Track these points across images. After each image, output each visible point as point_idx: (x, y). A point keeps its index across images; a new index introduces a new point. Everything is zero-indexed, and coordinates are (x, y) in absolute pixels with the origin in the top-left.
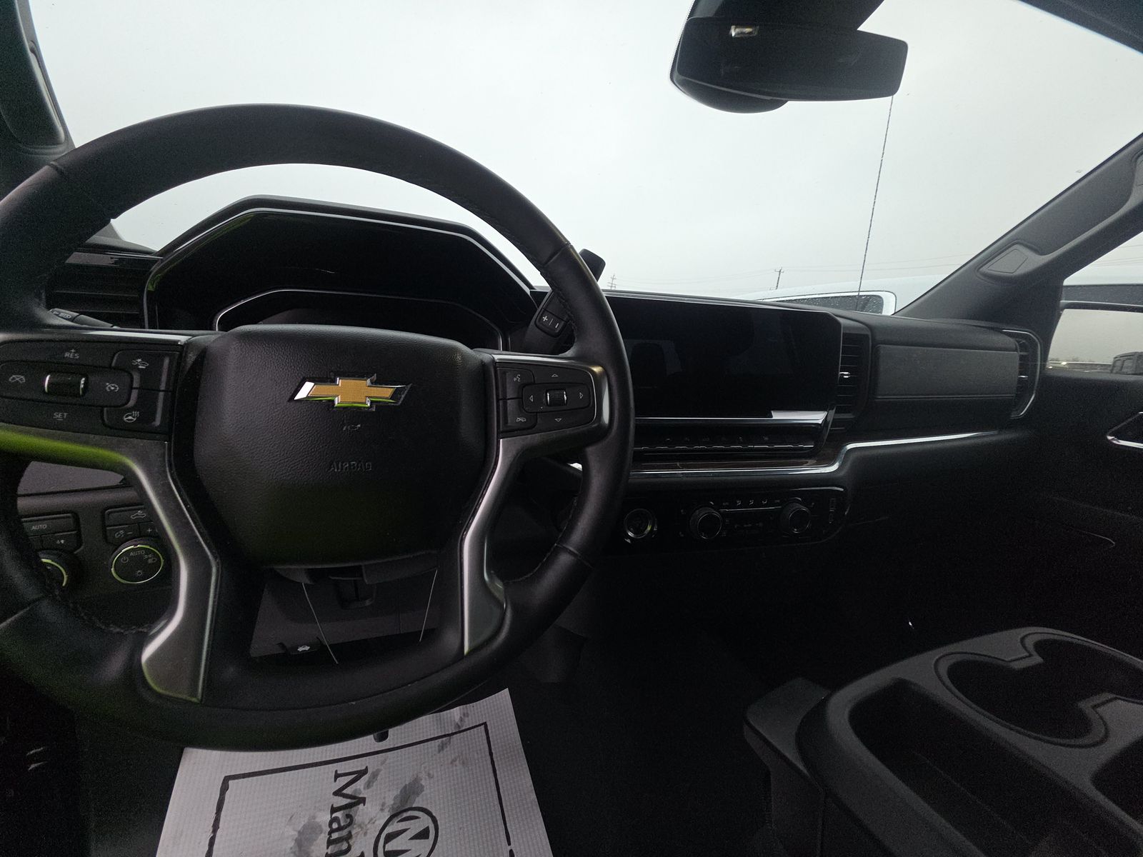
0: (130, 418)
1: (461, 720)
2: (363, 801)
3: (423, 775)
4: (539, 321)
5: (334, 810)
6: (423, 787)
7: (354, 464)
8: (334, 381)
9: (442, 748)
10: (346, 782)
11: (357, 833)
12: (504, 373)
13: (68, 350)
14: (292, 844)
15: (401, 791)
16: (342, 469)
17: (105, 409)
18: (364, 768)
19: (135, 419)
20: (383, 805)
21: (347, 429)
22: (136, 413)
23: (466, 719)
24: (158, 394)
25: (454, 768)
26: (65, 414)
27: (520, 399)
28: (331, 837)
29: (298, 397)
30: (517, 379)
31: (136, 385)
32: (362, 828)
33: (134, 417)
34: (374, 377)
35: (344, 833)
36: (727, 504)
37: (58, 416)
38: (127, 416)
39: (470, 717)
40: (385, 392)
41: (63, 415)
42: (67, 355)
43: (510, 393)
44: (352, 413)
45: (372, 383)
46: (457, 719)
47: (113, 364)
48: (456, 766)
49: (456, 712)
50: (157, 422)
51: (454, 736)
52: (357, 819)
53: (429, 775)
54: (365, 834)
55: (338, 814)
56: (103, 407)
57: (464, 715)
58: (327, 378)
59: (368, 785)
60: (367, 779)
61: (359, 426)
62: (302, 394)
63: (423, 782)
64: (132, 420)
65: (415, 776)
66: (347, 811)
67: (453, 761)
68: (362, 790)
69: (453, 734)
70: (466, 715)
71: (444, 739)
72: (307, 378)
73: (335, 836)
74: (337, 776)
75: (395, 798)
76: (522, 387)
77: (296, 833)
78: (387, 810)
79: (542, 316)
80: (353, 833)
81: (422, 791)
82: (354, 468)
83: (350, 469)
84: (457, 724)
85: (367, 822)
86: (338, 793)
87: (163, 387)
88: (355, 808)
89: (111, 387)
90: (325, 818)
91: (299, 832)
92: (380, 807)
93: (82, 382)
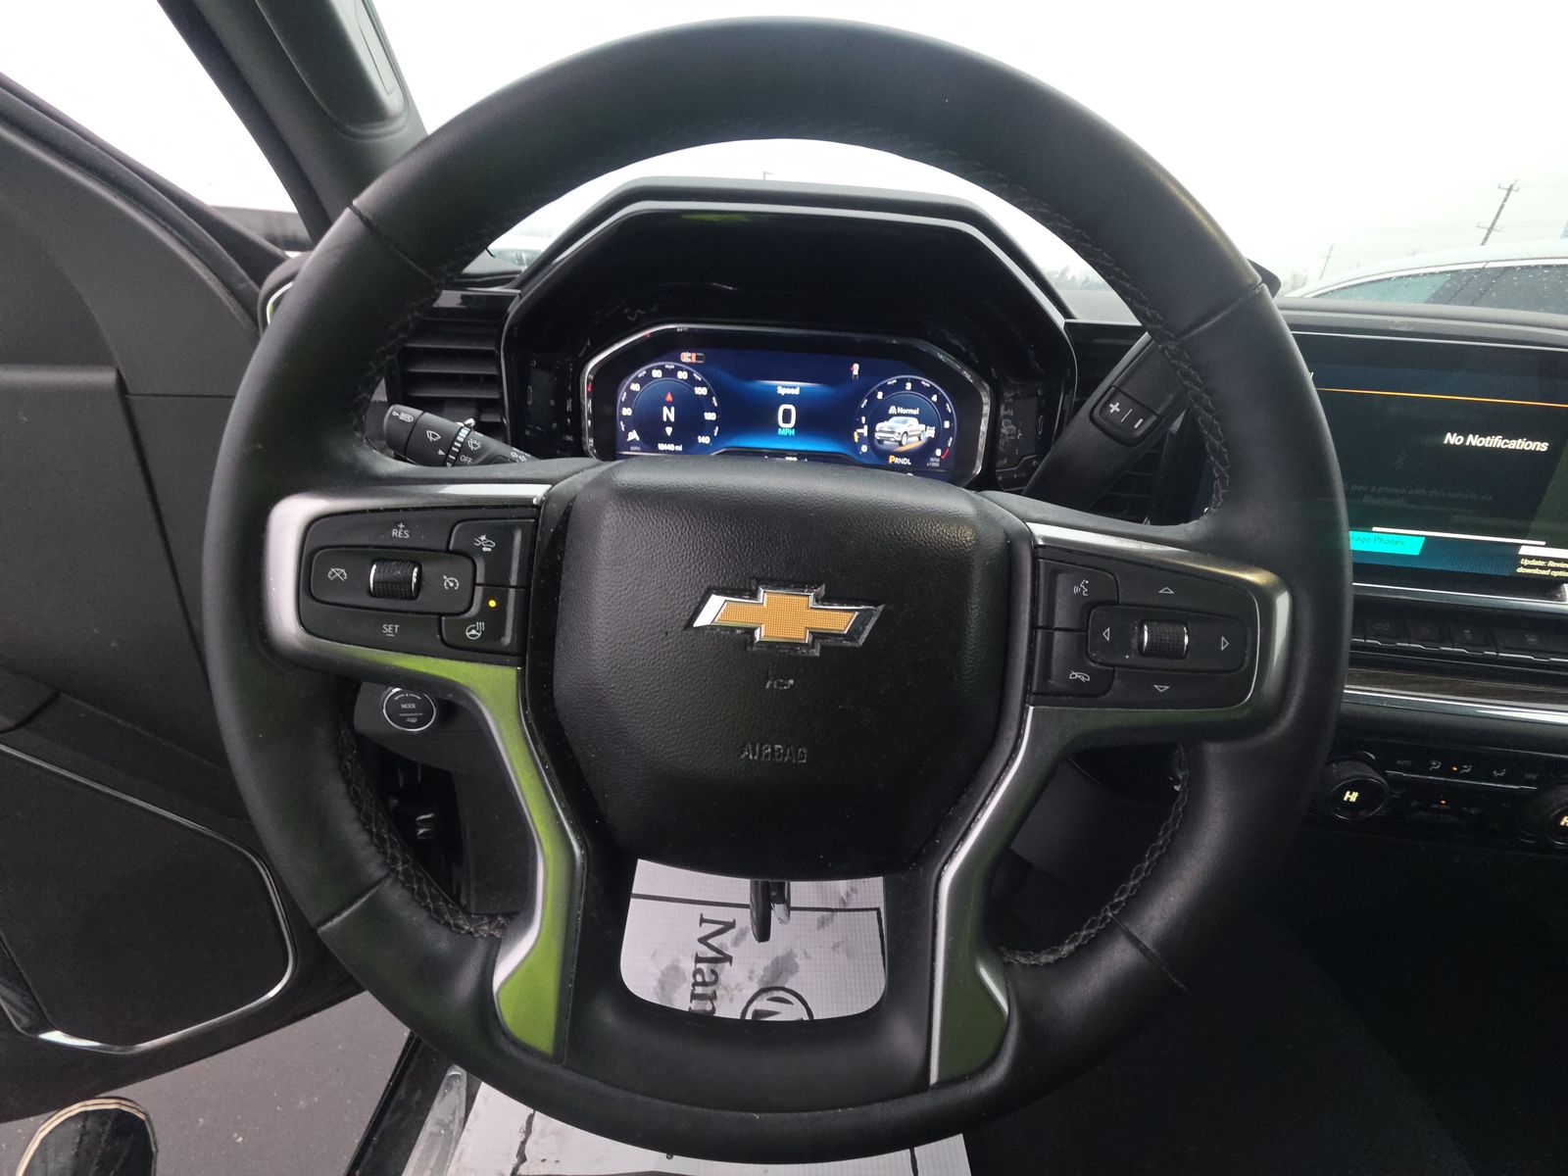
0: (474, 632)
1: (848, 895)
2: (729, 959)
3: (798, 951)
4: (1101, 411)
5: (698, 960)
6: (797, 966)
7: (779, 749)
8: (754, 595)
9: (822, 924)
10: (713, 931)
11: (723, 996)
12: (1054, 574)
13: (395, 525)
14: (655, 984)
15: (772, 962)
16: (761, 755)
17: (443, 618)
18: (731, 920)
19: (479, 635)
20: (752, 972)
21: (771, 686)
22: (481, 625)
23: (854, 896)
24: (507, 591)
25: (837, 956)
26: (397, 626)
27: (1082, 632)
28: (694, 989)
29: (699, 622)
30: (1081, 588)
31: (480, 579)
32: (728, 992)
33: (478, 631)
34: (822, 590)
35: (709, 990)
36: (1407, 762)
37: (388, 630)
38: (469, 631)
39: (859, 895)
40: (839, 619)
41: (394, 628)
42: (394, 533)
43: (1061, 618)
44: (783, 655)
45: (817, 601)
46: (843, 894)
47: (451, 547)
48: (839, 953)
49: (842, 886)
50: (507, 640)
51: (839, 913)
52: (722, 978)
53: (806, 954)
54: (731, 1000)
55: (703, 966)
56: (441, 615)
57: (852, 890)
58: (745, 590)
59: (736, 942)
60: (734, 935)
61: (791, 682)
62: (704, 619)
63: (798, 961)
64: (476, 635)
65: (789, 949)
66: (712, 966)
67: (835, 946)
68: (729, 946)
69: (836, 910)
70: (854, 890)
71: (825, 913)
72: (715, 588)
73: (699, 990)
74: (703, 921)
75: (766, 969)
76: (1087, 608)
77: (659, 973)
78: (756, 980)
79: (1111, 400)
80: (718, 994)
81: (796, 971)
82: (779, 757)
83: (773, 757)
84: (842, 899)
85: (733, 986)
86: (703, 940)
87: (513, 581)
88: (720, 965)
89: (450, 582)
90: (689, 966)
91: (662, 972)
92: (747, 975)
93: (415, 574)
